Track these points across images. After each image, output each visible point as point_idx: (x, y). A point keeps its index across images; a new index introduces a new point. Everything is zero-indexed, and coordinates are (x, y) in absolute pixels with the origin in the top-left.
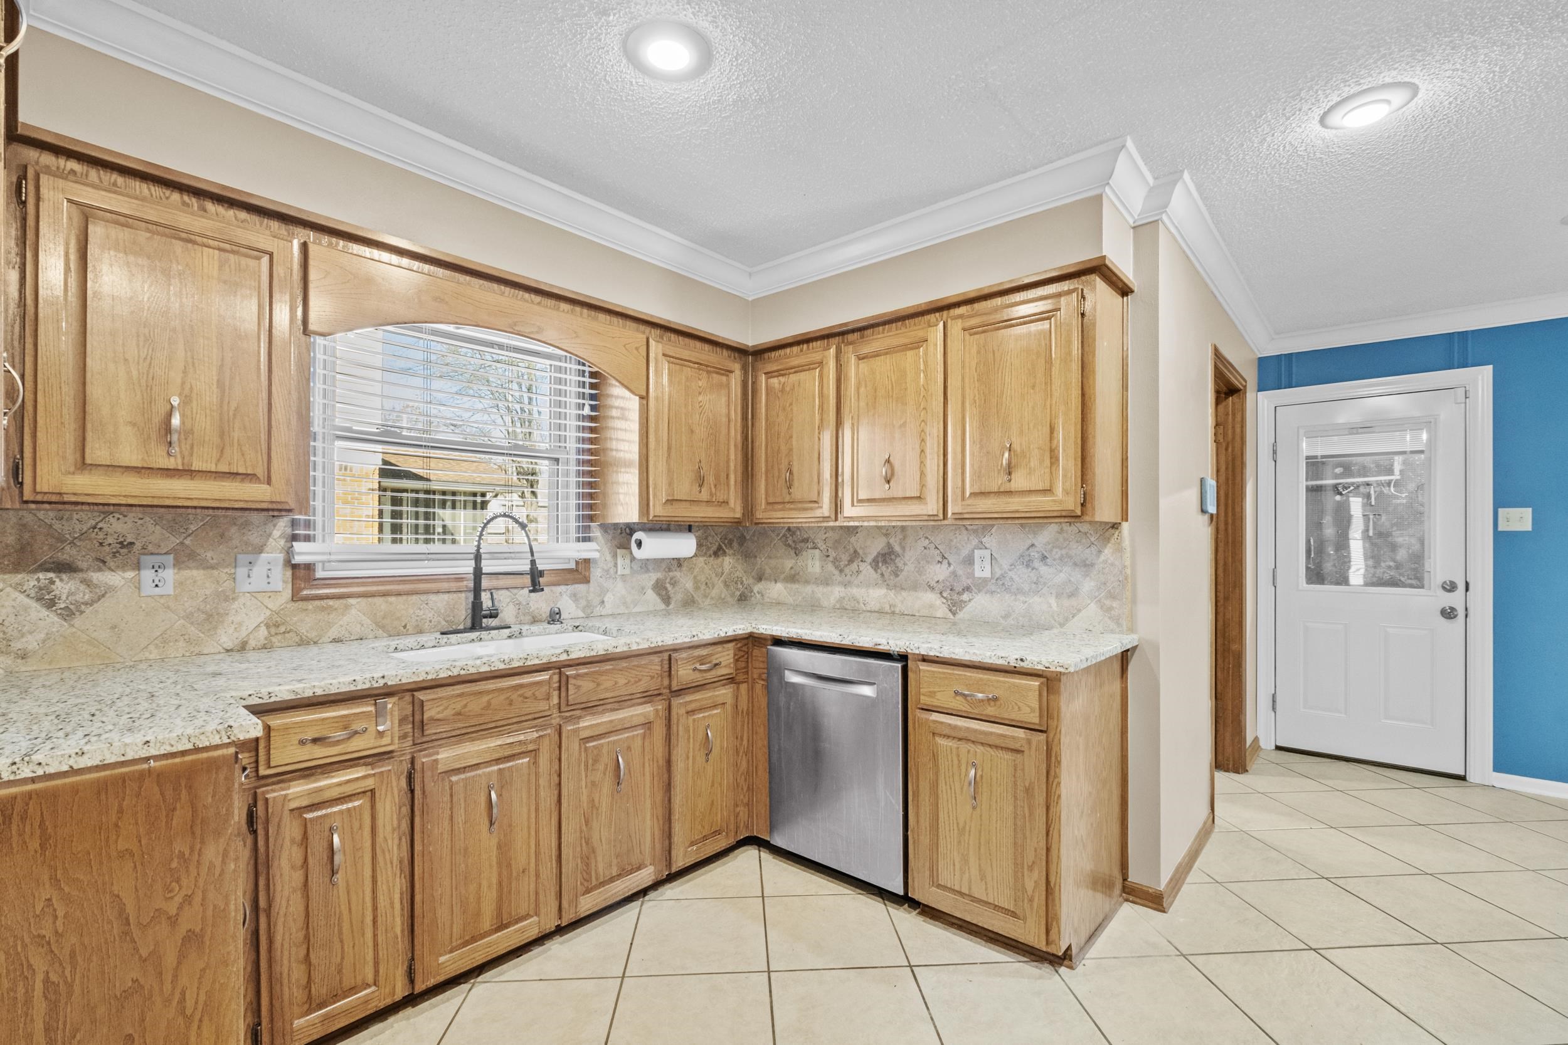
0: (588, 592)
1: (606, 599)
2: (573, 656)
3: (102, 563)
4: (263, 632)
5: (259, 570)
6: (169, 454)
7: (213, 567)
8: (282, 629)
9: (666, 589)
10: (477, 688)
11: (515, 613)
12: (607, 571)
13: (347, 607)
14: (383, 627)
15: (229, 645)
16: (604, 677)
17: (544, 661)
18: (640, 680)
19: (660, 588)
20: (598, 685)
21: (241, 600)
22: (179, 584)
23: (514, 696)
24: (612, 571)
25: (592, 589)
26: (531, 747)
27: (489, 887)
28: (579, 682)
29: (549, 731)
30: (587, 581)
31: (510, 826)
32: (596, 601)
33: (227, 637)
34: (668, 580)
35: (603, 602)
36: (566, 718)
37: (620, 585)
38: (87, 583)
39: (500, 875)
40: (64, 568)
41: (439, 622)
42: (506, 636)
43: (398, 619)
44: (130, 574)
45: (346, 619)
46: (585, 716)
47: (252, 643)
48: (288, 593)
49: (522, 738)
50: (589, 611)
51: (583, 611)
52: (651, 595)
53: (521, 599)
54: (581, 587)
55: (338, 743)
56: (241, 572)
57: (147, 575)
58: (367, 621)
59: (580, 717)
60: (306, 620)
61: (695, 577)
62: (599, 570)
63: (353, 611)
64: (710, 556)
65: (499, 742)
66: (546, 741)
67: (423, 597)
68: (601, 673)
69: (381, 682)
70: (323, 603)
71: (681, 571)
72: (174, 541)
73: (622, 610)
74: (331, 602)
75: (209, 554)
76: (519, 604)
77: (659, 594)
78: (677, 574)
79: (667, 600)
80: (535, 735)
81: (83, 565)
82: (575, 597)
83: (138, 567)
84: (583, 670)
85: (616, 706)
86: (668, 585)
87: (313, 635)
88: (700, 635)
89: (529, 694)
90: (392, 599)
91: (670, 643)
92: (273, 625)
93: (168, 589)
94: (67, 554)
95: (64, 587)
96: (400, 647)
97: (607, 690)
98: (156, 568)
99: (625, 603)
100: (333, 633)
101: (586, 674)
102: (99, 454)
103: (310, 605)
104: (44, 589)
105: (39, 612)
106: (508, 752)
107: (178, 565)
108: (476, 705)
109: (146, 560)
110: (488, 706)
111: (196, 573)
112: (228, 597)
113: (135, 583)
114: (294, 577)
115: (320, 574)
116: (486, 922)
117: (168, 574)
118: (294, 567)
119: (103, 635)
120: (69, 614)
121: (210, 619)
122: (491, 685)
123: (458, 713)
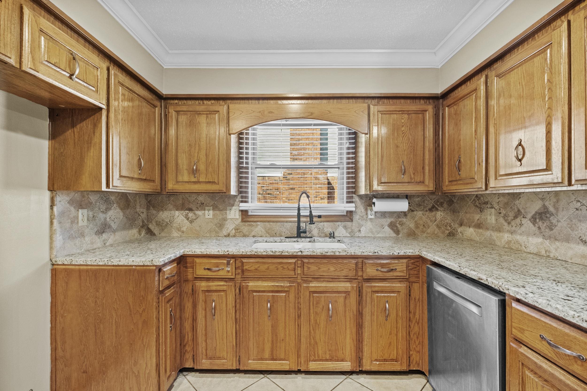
0: (352, 226)
1: (361, 229)
2: (304, 254)
3: (198, 209)
4: (234, 231)
5: (233, 212)
6: (195, 177)
7: (221, 211)
8: (239, 231)
9: (397, 227)
10: (264, 261)
11: (318, 232)
12: (362, 217)
13: (257, 225)
14: (268, 233)
15: (225, 234)
16: (322, 266)
18: (343, 270)
19: (392, 226)
20: (319, 268)
21: (228, 221)
22: (214, 215)
23: (280, 267)
24: (365, 217)
25: (354, 224)
26: (286, 289)
27: (268, 341)
28: (309, 266)
29: (295, 284)
30: (352, 220)
31: (277, 319)
32: (356, 230)
33: (225, 232)
34: (398, 222)
35: (360, 231)
36: (304, 280)
37: (369, 223)
38: (195, 214)
39: (272, 338)
40: (190, 210)
41: (288, 233)
42: (308, 241)
43: (273, 230)
44: (203, 212)
45: (257, 229)
46: (314, 281)
47: (231, 234)
48: (240, 220)
49: (282, 284)
50: (353, 234)
51: (350, 233)
52: (387, 229)
53: (320, 227)
54: (349, 224)
55: (215, 271)
56: (228, 212)
57: (207, 212)
58: (263, 231)
59: (311, 281)
60: (245, 229)
61: (416, 222)
62: (358, 216)
63: (259, 227)
64: (427, 211)
65: (273, 284)
66: (293, 289)
67: (282, 223)
68: (321, 264)
69: (227, 253)
70: (250, 223)
71: (406, 218)
72: (212, 203)
73: (370, 235)
74: (252, 223)
75: (220, 206)
76: (320, 229)
77: (392, 229)
78: (404, 220)
79: (397, 232)
80: (289, 285)
81: (194, 209)
82: (345, 227)
83: (205, 210)
84: (312, 261)
85: (330, 280)
86: (398, 225)
87: (247, 233)
88: (379, 252)
89: (285, 267)
90: (271, 223)
92: (236, 229)
93: (211, 216)
94: (191, 206)
95: (191, 215)
96: (268, 241)
97: (324, 271)
98: (209, 210)
99: (372, 232)
100: (253, 234)
101: (313, 263)
102: (180, 179)
103: (247, 224)
104: (187, 215)
105: (186, 221)
106: (276, 289)
107: (213, 209)
108: (263, 268)
109: (207, 208)
110: (268, 269)
111: (217, 212)
112: (225, 219)
113: (204, 214)
114: (242, 214)
115: (250, 213)
116: (267, 355)
117: (211, 212)
118: (242, 211)
119: (198, 228)
120: (191, 222)
121: (221, 226)
122: (270, 260)
123: (256, 269)
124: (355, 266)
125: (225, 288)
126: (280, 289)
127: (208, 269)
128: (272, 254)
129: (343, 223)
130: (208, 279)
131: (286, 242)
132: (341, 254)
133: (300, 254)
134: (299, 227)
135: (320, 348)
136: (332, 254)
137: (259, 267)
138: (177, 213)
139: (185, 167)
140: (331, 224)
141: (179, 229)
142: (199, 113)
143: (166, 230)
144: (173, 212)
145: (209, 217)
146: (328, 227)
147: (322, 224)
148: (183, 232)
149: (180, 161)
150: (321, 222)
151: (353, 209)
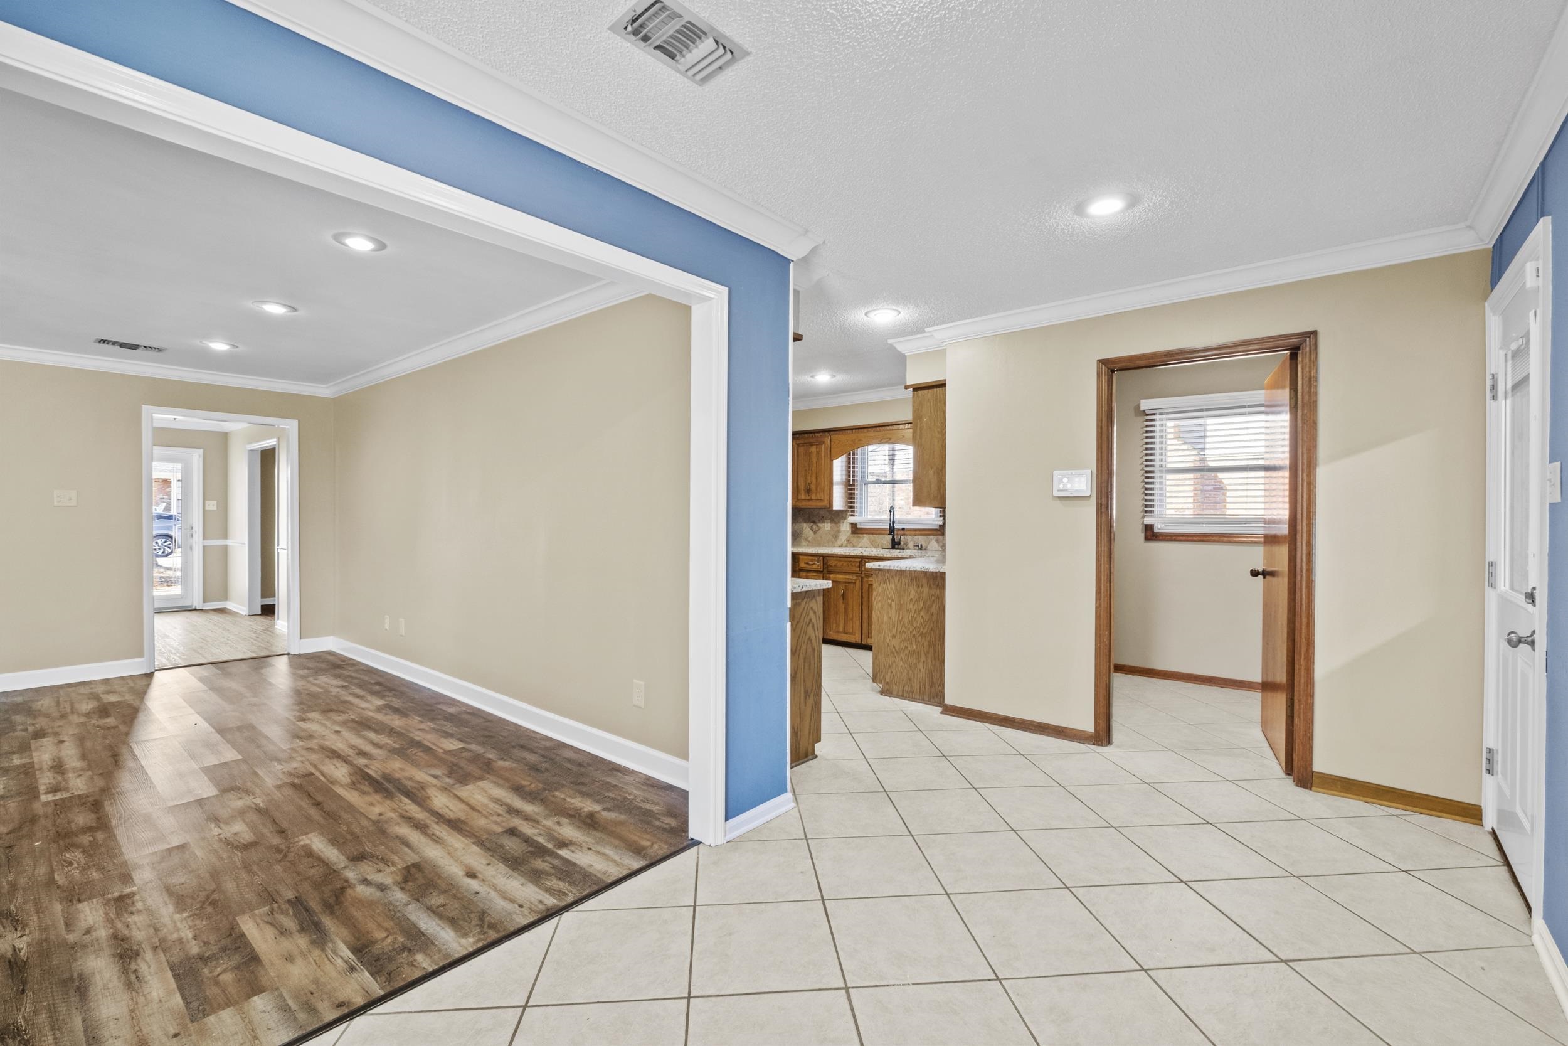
3: (819, 521)
4: (846, 542)
5: (845, 524)
6: (809, 496)
7: (837, 523)
8: (849, 540)
13: (864, 537)
14: (872, 545)
21: (842, 531)
22: (831, 527)
23: (850, 564)
26: (853, 581)
27: (842, 619)
29: (859, 578)
33: (839, 543)
39: (845, 618)
40: (814, 522)
41: (887, 545)
43: (875, 541)
45: (863, 541)
47: (844, 545)
48: (850, 532)
49: (851, 578)
55: (810, 565)
56: (841, 525)
57: (826, 524)
58: (868, 542)
60: (854, 540)
65: (845, 577)
66: (858, 581)
67: (883, 536)
70: (858, 535)
72: (830, 517)
74: (860, 535)
75: (836, 520)
76: (915, 542)
82: (937, 541)
87: (856, 544)
90: (873, 535)
92: (847, 539)
93: (829, 528)
95: (814, 527)
98: (827, 523)
100: (860, 542)
102: (799, 497)
103: (856, 535)
104: (812, 527)
105: (811, 532)
106: (847, 581)
107: (831, 522)
108: (839, 564)
109: (826, 521)
110: (842, 565)
111: (833, 524)
112: (839, 531)
113: (824, 526)
114: (852, 527)
115: (859, 526)
116: (841, 629)
117: (829, 524)
118: (852, 524)
119: (819, 539)
120: (815, 533)
121: (836, 537)
122: (843, 559)
123: (835, 565)
126: (850, 581)
127: (807, 563)
128: (842, 554)
129: (936, 537)
130: (808, 571)
133: (861, 554)
134: (893, 539)
138: (805, 525)
139: (803, 488)
140: (925, 537)
141: (806, 539)
142: (811, 445)
143: (797, 540)
144: (802, 524)
145: (827, 529)
146: (921, 540)
147: (917, 537)
148: (809, 542)
149: (799, 484)
150: (916, 535)
151: (941, 523)
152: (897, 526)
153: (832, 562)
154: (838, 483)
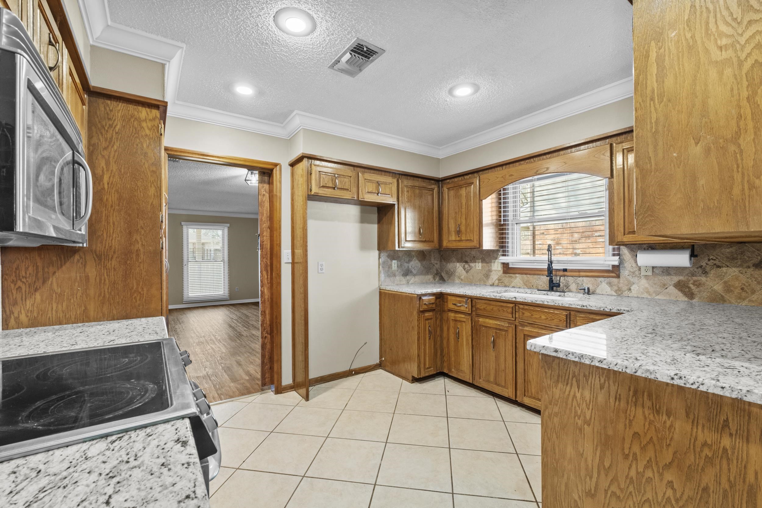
0: (619, 283)
1: (632, 288)
3: (471, 262)
4: (497, 281)
5: (496, 264)
6: (459, 237)
7: (488, 263)
8: (501, 281)
9: (689, 288)
12: (633, 273)
13: (516, 277)
14: (526, 285)
15: (491, 284)
16: (535, 313)
17: (507, 299)
18: (553, 320)
19: (680, 286)
20: (532, 315)
21: (493, 272)
22: (482, 267)
23: (502, 309)
24: (637, 273)
25: (621, 281)
26: (505, 329)
27: (493, 368)
28: (524, 312)
29: (512, 326)
30: (618, 277)
31: (499, 352)
32: (625, 288)
33: (490, 282)
34: (691, 282)
35: (630, 289)
36: (521, 324)
37: (644, 282)
38: (469, 265)
39: (496, 366)
40: (466, 262)
41: (544, 286)
43: (530, 283)
44: (475, 264)
45: (516, 281)
46: (529, 326)
47: (495, 284)
48: (502, 271)
49: (503, 324)
50: (620, 293)
51: (616, 291)
52: (672, 290)
53: (579, 282)
54: (615, 280)
55: (459, 307)
56: (492, 264)
57: (477, 264)
58: (522, 282)
59: (527, 326)
60: (506, 280)
61: (725, 283)
62: (627, 272)
63: (518, 279)
64: (749, 267)
65: (496, 323)
66: (511, 329)
67: (539, 276)
68: (534, 311)
69: (465, 294)
70: (510, 275)
71: (707, 277)
73: (645, 295)
74: (512, 275)
75: (487, 260)
76: (578, 284)
77: (681, 290)
78: (703, 279)
79: (690, 295)
80: (508, 325)
81: (469, 261)
82: (610, 284)
83: (476, 263)
84: (526, 307)
85: (544, 327)
86: (691, 286)
87: (508, 284)
89: (505, 310)
90: (529, 276)
91: (567, 306)
92: (499, 280)
93: (480, 268)
94: (467, 259)
95: (466, 266)
97: (536, 318)
98: (479, 263)
99: (648, 292)
100: (513, 285)
101: (527, 309)
102: (450, 239)
103: (507, 275)
104: (464, 266)
105: (464, 271)
106: (498, 327)
107: (482, 262)
108: (489, 308)
109: (477, 261)
110: (492, 310)
111: (485, 264)
112: (490, 271)
113: (475, 265)
114: (503, 267)
115: (510, 266)
116: (492, 379)
117: (480, 264)
118: (503, 264)
119: (471, 277)
120: (467, 272)
121: (487, 276)
122: (494, 303)
123: (484, 309)
124: (565, 318)
125: (464, 320)
126: (501, 328)
127: (455, 304)
128: (493, 297)
129: (607, 280)
130: (456, 312)
131: (536, 294)
132: (549, 304)
133: (514, 299)
134: (551, 281)
135: (533, 387)
136: (541, 303)
137: (486, 307)
138: (458, 264)
139: (453, 230)
140: (592, 279)
141: (459, 278)
142: (460, 187)
143: (451, 278)
144: (455, 264)
145: (478, 268)
146: (587, 283)
147: (581, 279)
148: (462, 280)
149: (450, 226)
150: (580, 277)
151: (616, 263)
152: (555, 266)
153: (481, 305)
154: (488, 225)
